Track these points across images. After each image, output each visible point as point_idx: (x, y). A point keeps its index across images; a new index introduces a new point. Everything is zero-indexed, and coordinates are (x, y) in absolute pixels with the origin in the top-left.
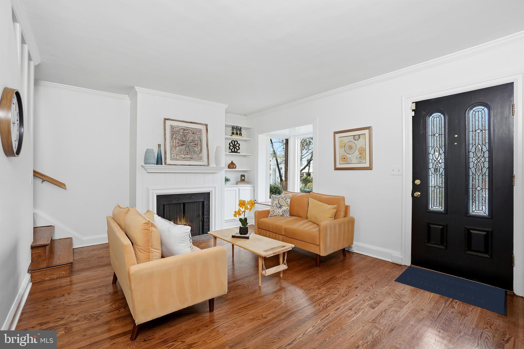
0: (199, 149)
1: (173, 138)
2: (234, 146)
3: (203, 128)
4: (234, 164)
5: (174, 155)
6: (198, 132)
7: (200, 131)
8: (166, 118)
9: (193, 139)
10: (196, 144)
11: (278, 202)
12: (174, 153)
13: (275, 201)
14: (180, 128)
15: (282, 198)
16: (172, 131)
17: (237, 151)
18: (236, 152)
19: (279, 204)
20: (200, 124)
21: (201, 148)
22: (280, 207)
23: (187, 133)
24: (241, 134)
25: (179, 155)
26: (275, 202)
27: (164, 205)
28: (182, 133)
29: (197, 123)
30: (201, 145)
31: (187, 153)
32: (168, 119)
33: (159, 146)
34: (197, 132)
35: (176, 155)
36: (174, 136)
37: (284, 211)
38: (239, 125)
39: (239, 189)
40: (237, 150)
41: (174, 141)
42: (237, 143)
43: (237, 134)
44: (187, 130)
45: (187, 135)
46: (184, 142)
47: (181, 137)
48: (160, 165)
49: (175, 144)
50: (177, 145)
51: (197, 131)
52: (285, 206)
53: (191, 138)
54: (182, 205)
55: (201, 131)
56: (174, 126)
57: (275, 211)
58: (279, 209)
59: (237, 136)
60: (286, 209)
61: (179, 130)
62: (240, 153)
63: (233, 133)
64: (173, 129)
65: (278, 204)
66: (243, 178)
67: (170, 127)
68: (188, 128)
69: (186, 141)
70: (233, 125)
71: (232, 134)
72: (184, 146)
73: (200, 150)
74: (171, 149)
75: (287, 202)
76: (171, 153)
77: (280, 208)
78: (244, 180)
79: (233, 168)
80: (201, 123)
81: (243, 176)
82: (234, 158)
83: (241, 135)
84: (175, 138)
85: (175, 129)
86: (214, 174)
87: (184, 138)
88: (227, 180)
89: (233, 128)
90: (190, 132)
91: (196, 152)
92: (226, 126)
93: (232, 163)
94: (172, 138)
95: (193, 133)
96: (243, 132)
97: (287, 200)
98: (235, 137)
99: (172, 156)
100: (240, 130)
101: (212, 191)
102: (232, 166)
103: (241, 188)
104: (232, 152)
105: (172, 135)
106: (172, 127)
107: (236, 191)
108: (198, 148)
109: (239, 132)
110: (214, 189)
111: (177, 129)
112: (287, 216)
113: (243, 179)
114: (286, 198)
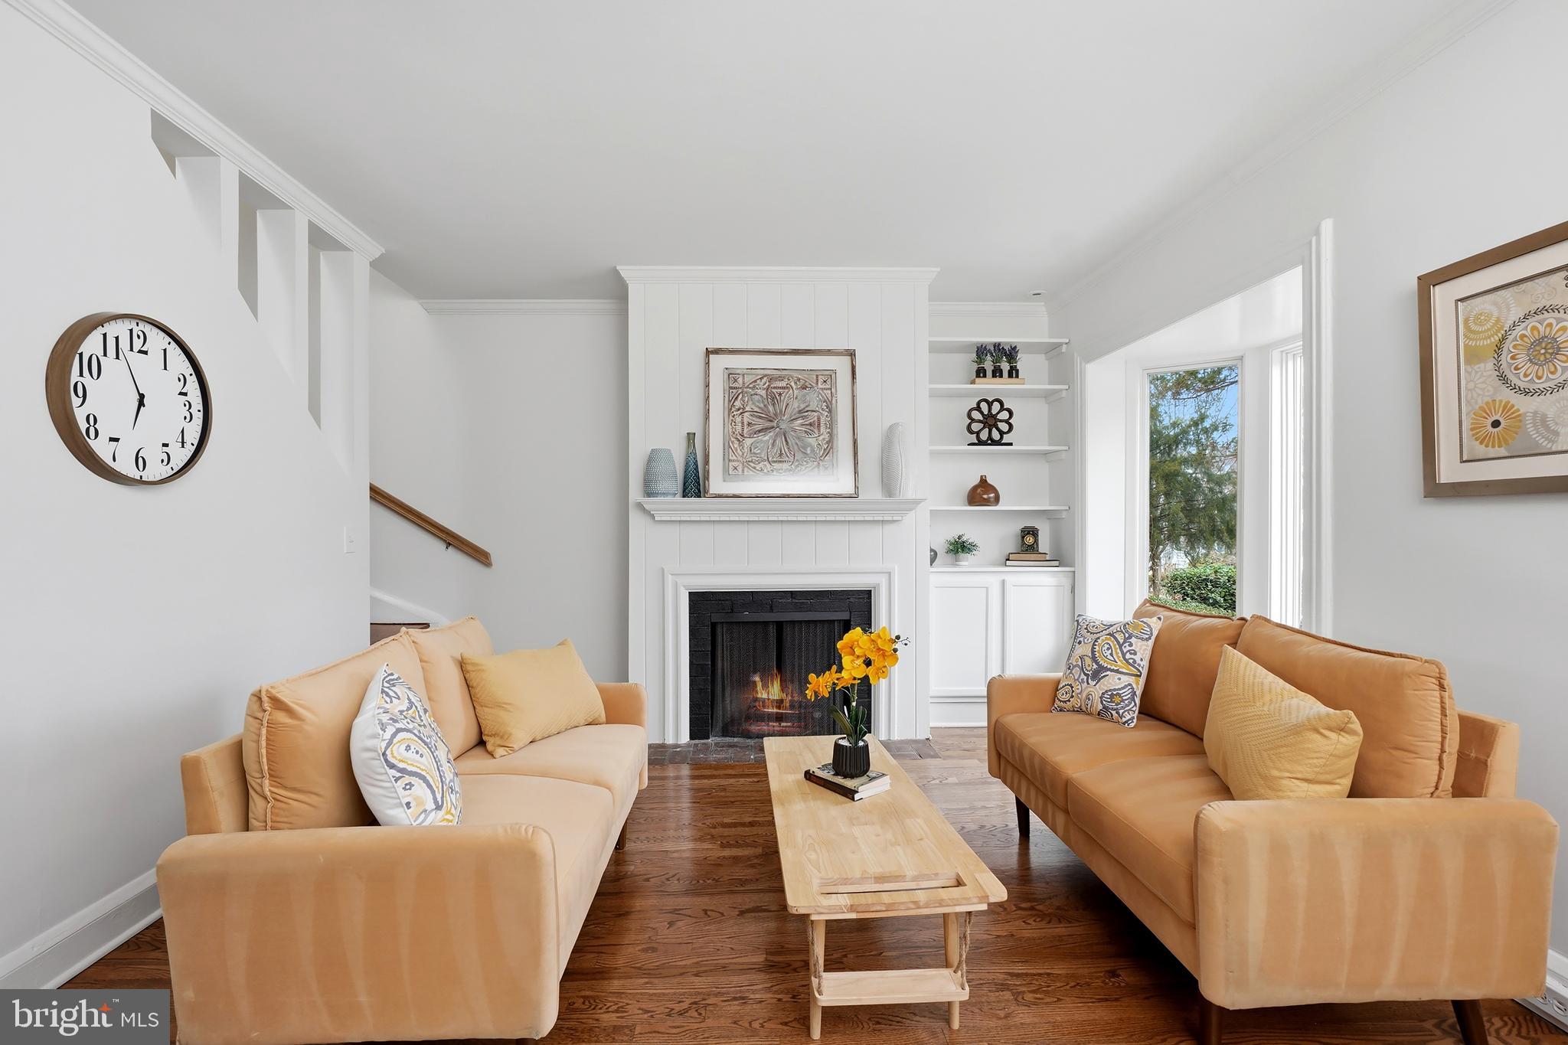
0: (824, 439)
1: (733, 409)
2: (990, 421)
3: (841, 365)
4: (993, 489)
5: (735, 464)
6: (819, 381)
7: (830, 376)
8: (712, 346)
9: (802, 406)
10: (811, 424)
11: (1093, 648)
12: (735, 458)
13: (1080, 643)
14: (758, 375)
15: (1109, 634)
16: (731, 388)
17: (1002, 438)
18: (998, 443)
19: (1094, 659)
20: (829, 352)
21: (831, 434)
22: (1097, 674)
23: (783, 388)
24: (1013, 373)
25: (753, 465)
26: (1080, 650)
27: (714, 625)
28: (764, 392)
29: (815, 350)
30: (831, 428)
31: (781, 454)
32: (717, 351)
33: (691, 437)
34: (817, 380)
35: (741, 465)
36: (738, 404)
37: (1112, 696)
38: (1006, 339)
39: (1003, 582)
40: (1002, 433)
41: (738, 419)
42: (1002, 408)
43: (997, 373)
44: (781, 378)
45: (780, 394)
46: (771, 421)
47: (762, 405)
48: (693, 498)
49: (739, 428)
50: (745, 432)
51: (820, 377)
52: (1117, 671)
53: (796, 405)
54: (772, 631)
55: (833, 376)
56: (739, 371)
57: (1077, 688)
58: (1092, 683)
59: (998, 380)
60: (1120, 689)
61: (755, 381)
62: (1011, 444)
63: (981, 373)
64: (736, 381)
65: (1088, 661)
66: (1030, 540)
67: (726, 376)
68: (784, 373)
69: (776, 415)
70: (978, 343)
71: (978, 376)
72: (771, 434)
73: (828, 442)
74: (727, 447)
75: (1128, 656)
76: (726, 460)
77: (1093, 679)
78: (1032, 549)
79: (986, 502)
80: (829, 350)
81: (1032, 532)
82: (988, 464)
83: (1017, 376)
84: (739, 410)
85: (740, 380)
86: (888, 528)
87: (771, 408)
88: (960, 547)
89: (981, 351)
90: (793, 384)
91: (813, 450)
92: (935, 348)
93: (983, 482)
94: (731, 409)
95: (804, 388)
96: (1023, 362)
97: (1131, 645)
98: (990, 387)
99: (731, 467)
100: (1011, 354)
101: (877, 586)
102: (982, 494)
103: (1010, 579)
104: (981, 443)
105: (730, 401)
106: (731, 375)
107: (987, 588)
108: (821, 438)
109: (1005, 366)
110: (884, 580)
111: (748, 379)
112: (1124, 720)
113: (1027, 544)
114: (1130, 637)
